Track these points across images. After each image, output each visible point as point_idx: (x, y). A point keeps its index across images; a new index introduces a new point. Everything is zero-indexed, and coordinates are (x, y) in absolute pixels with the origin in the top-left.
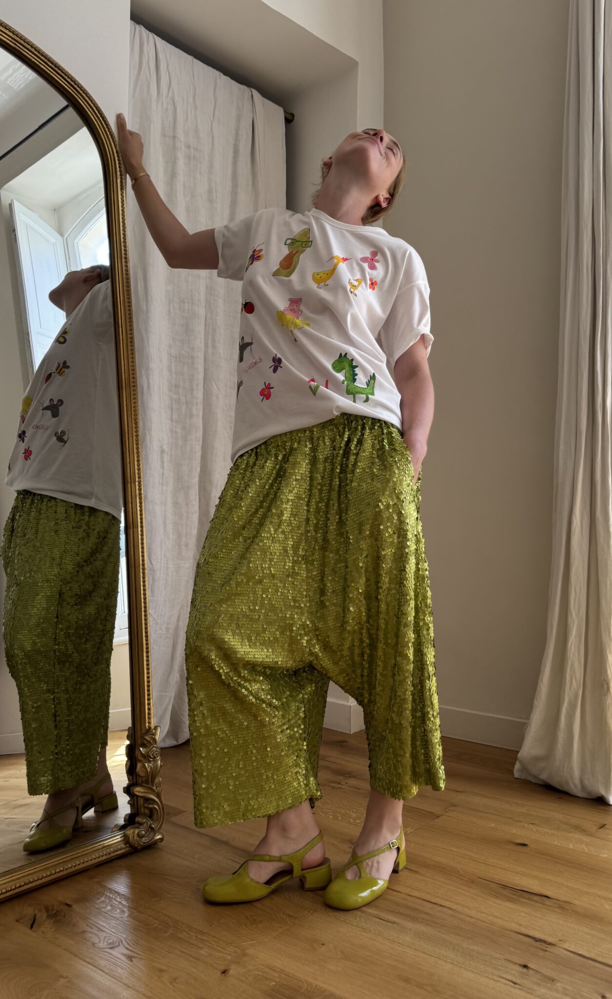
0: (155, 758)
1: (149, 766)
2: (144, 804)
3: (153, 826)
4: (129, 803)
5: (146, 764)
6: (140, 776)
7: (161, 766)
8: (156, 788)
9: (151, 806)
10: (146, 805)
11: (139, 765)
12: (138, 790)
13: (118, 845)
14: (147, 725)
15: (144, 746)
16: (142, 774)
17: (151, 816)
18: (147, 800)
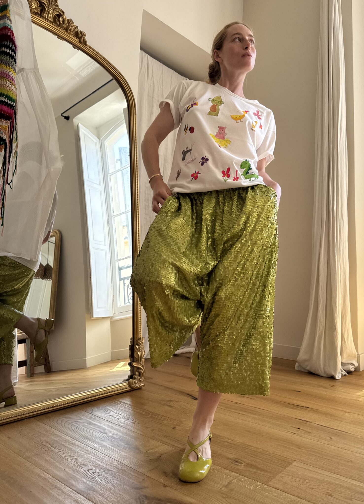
0: (142, 350)
3: (141, 379)
4: (130, 370)
5: (138, 353)
6: (135, 358)
8: (142, 363)
9: (140, 371)
10: (138, 371)
11: (135, 353)
12: (135, 364)
13: (126, 387)
14: (139, 336)
15: (138, 345)
17: (140, 376)
18: (138, 368)
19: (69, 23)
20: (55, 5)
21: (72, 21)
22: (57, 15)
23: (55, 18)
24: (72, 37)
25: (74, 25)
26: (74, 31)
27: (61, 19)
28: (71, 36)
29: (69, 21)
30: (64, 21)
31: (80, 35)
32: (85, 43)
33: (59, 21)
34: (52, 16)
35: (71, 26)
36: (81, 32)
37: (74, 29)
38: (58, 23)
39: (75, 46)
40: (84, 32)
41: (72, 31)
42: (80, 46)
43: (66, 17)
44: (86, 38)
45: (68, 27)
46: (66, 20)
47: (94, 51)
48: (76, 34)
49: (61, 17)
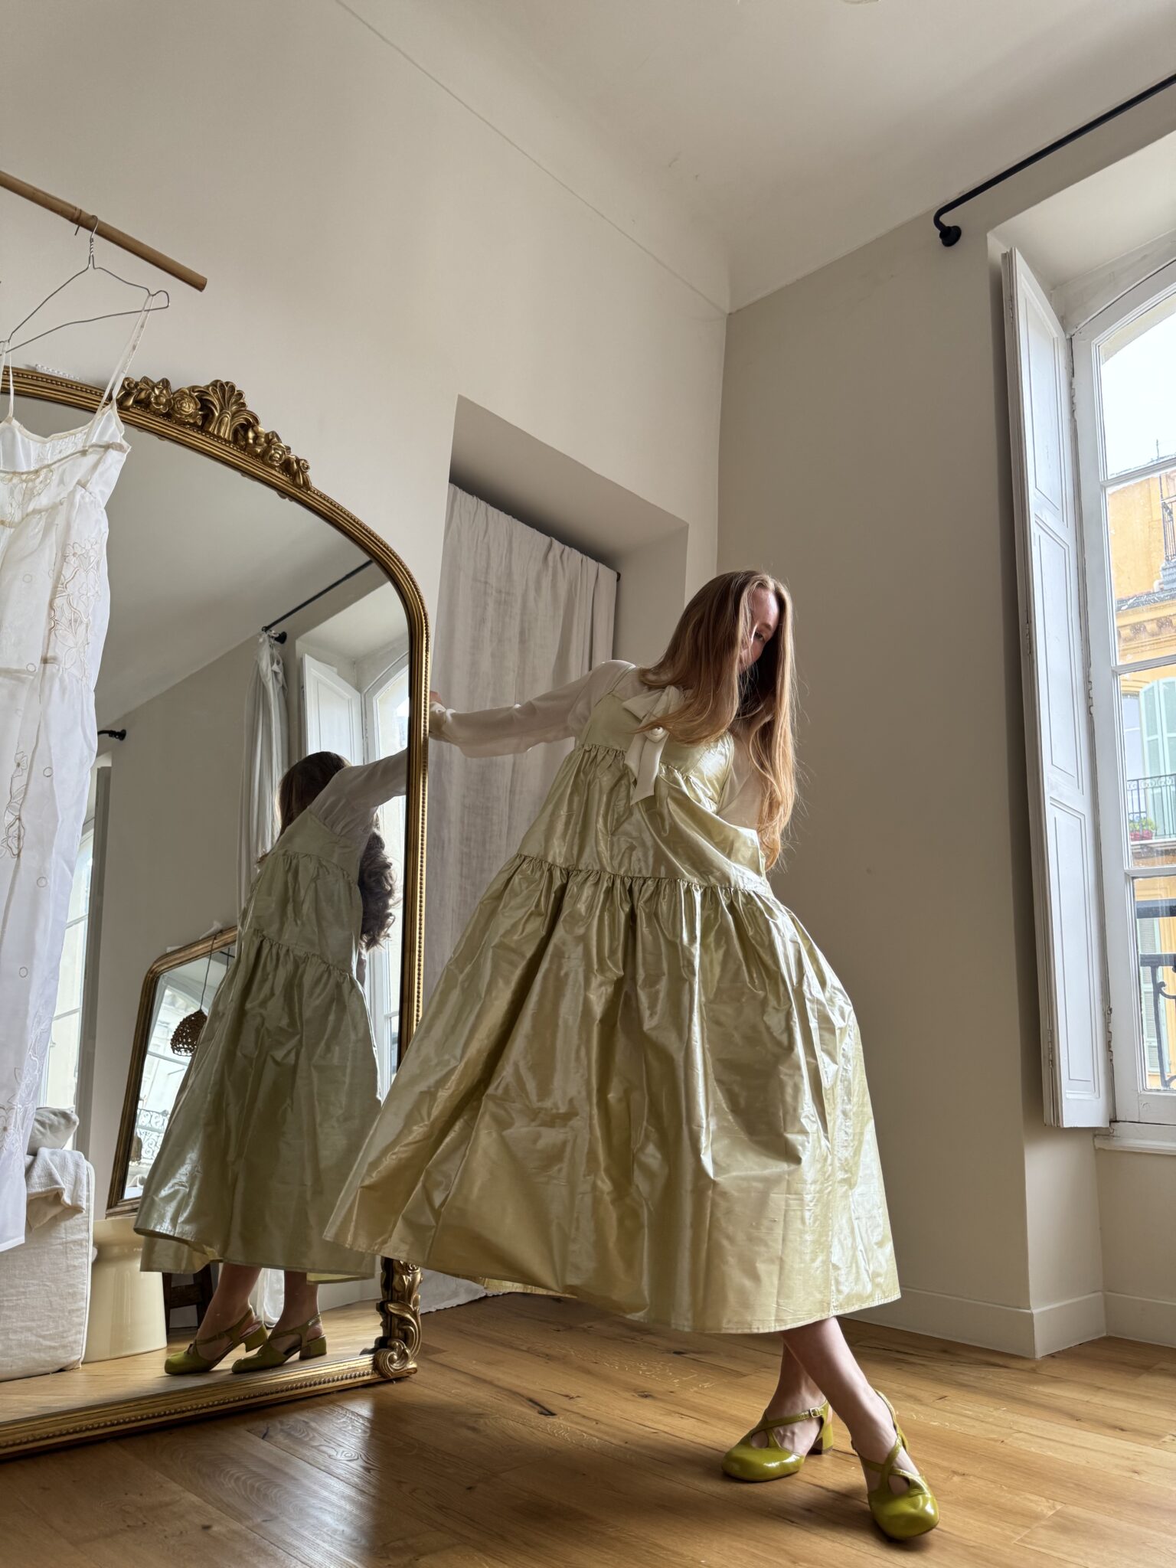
1: (406, 1278)
2: (398, 1324)
3: (407, 1351)
4: (381, 1325)
5: (404, 1277)
6: (396, 1290)
7: (421, 1282)
8: (414, 1306)
9: (405, 1327)
10: (401, 1326)
11: (397, 1278)
12: (392, 1308)
13: (366, 1369)
16: (398, 1288)
17: (405, 1340)
18: (403, 1320)
19: (269, 441)
20: (239, 404)
21: (277, 436)
22: (242, 425)
23: (235, 433)
24: (276, 474)
25: (280, 446)
26: (280, 459)
27: (251, 435)
28: (273, 472)
29: (270, 437)
30: (256, 437)
31: (295, 467)
32: (306, 485)
33: (246, 438)
34: (228, 428)
35: (275, 449)
36: (298, 461)
37: (281, 456)
38: (243, 443)
39: (283, 493)
40: (305, 461)
41: (277, 461)
42: (294, 493)
43: (262, 429)
44: (309, 473)
45: (266, 452)
46: (263, 436)
47: (328, 502)
48: (287, 466)
49: (250, 429)
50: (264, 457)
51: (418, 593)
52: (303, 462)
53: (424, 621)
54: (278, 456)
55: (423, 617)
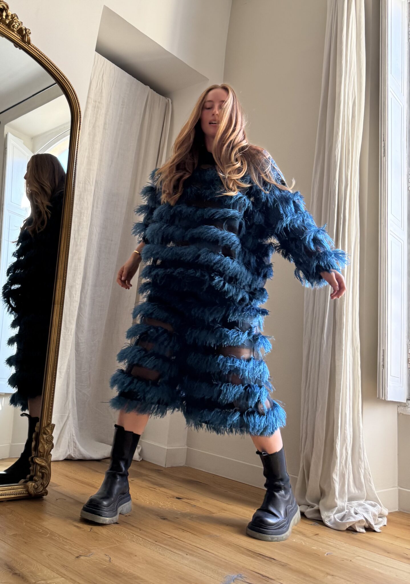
0: (50, 442)
3: (43, 483)
5: (45, 445)
6: (40, 452)
8: (48, 460)
10: (41, 470)
11: (40, 446)
12: (37, 460)
13: (22, 491)
14: (48, 421)
15: (45, 434)
17: (42, 478)
18: (42, 467)
19: (13, 18)
21: (17, 16)
24: (15, 34)
25: (18, 21)
26: (18, 27)
27: (4, 14)
28: (13, 34)
29: (14, 16)
30: (7, 16)
31: (24, 32)
32: (29, 42)
33: (2, 15)
35: (15, 22)
36: (26, 29)
37: (18, 26)
39: (17, 45)
40: (29, 30)
41: (16, 28)
42: (22, 45)
43: (10, 12)
44: (30, 36)
45: (11, 23)
46: (10, 15)
47: (38, 51)
48: (20, 31)
49: (4, 11)
50: (9, 26)
51: (77, 100)
52: (28, 30)
53: (79, 115)
54: (17, 26)
55: (79, 113)
